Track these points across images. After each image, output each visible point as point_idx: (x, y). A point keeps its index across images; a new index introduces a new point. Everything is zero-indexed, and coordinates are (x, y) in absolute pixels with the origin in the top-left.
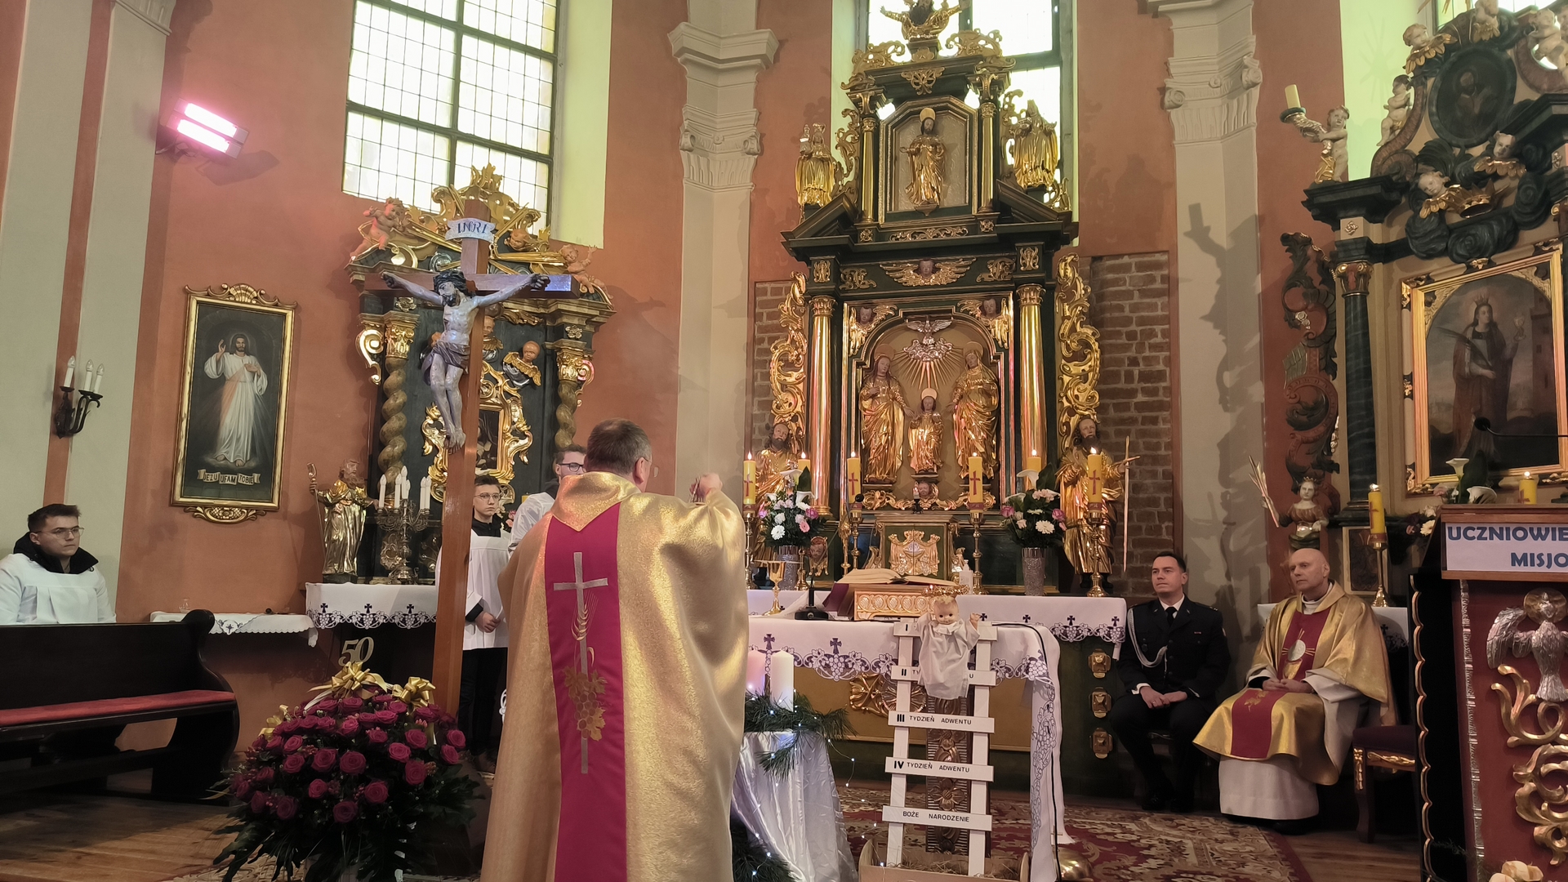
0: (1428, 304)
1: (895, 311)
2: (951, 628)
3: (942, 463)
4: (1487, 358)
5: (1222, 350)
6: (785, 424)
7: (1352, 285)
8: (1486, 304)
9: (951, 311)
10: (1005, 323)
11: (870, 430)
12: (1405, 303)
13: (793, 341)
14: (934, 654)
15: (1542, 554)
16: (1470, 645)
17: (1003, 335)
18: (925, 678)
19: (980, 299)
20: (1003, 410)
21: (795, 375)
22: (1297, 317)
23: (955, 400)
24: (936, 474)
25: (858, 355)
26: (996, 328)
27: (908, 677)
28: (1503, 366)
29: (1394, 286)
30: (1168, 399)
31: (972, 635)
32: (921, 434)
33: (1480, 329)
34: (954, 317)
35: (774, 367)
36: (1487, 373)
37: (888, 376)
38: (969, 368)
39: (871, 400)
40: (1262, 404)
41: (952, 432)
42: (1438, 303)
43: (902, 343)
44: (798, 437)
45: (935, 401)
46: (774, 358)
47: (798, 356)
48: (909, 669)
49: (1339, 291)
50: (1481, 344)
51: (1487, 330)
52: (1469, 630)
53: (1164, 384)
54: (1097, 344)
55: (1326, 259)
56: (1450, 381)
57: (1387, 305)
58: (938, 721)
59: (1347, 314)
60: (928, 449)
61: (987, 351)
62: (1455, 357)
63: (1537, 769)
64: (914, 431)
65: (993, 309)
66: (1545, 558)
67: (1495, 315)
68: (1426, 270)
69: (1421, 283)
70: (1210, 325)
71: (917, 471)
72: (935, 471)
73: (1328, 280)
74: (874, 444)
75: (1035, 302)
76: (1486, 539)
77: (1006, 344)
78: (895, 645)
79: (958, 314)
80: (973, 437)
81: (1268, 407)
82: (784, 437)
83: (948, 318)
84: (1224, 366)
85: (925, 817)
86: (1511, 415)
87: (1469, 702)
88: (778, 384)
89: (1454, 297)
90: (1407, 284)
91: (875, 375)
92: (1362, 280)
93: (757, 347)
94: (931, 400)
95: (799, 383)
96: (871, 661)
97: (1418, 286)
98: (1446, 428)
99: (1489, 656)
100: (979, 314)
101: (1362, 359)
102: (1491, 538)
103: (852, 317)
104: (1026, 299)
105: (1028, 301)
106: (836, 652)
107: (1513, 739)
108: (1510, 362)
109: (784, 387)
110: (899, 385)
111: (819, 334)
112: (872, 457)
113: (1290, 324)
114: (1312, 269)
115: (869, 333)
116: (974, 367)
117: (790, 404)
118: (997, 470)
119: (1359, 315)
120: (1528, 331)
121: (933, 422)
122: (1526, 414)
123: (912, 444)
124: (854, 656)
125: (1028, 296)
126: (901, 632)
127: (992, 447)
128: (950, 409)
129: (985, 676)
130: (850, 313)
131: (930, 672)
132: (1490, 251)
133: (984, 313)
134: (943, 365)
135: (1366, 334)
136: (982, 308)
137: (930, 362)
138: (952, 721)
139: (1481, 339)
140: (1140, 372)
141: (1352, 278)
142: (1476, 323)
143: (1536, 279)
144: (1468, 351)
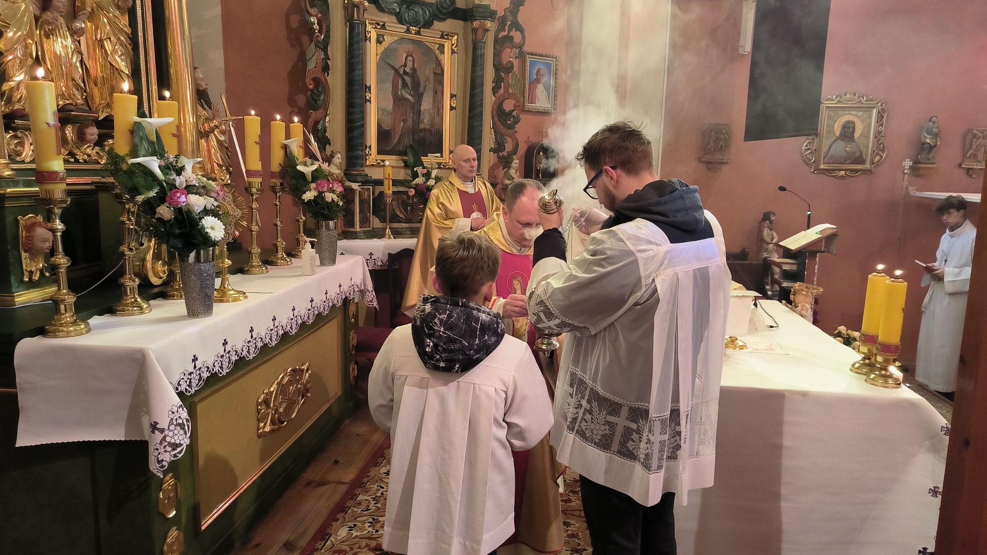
0: (379, 42)
4: (410, 88)
8: (412, 56)
12: (368, 37)
22: (311, 20)
33: (407, 69)
36: (410, 98)
50: (407, 79)
51: (411, 72)
56: (391, 98)
62: (393, 83)
67: (416, 64)
86: (421, 126)
89: (394, 44)
90: (369, 23)
97: (376, 28)
120: (431, 80)
122: (429, 127)
132: (420, 25)
139: (408, 76)
142: (405, 66)
143: (437, 52)
144: (400, 82)
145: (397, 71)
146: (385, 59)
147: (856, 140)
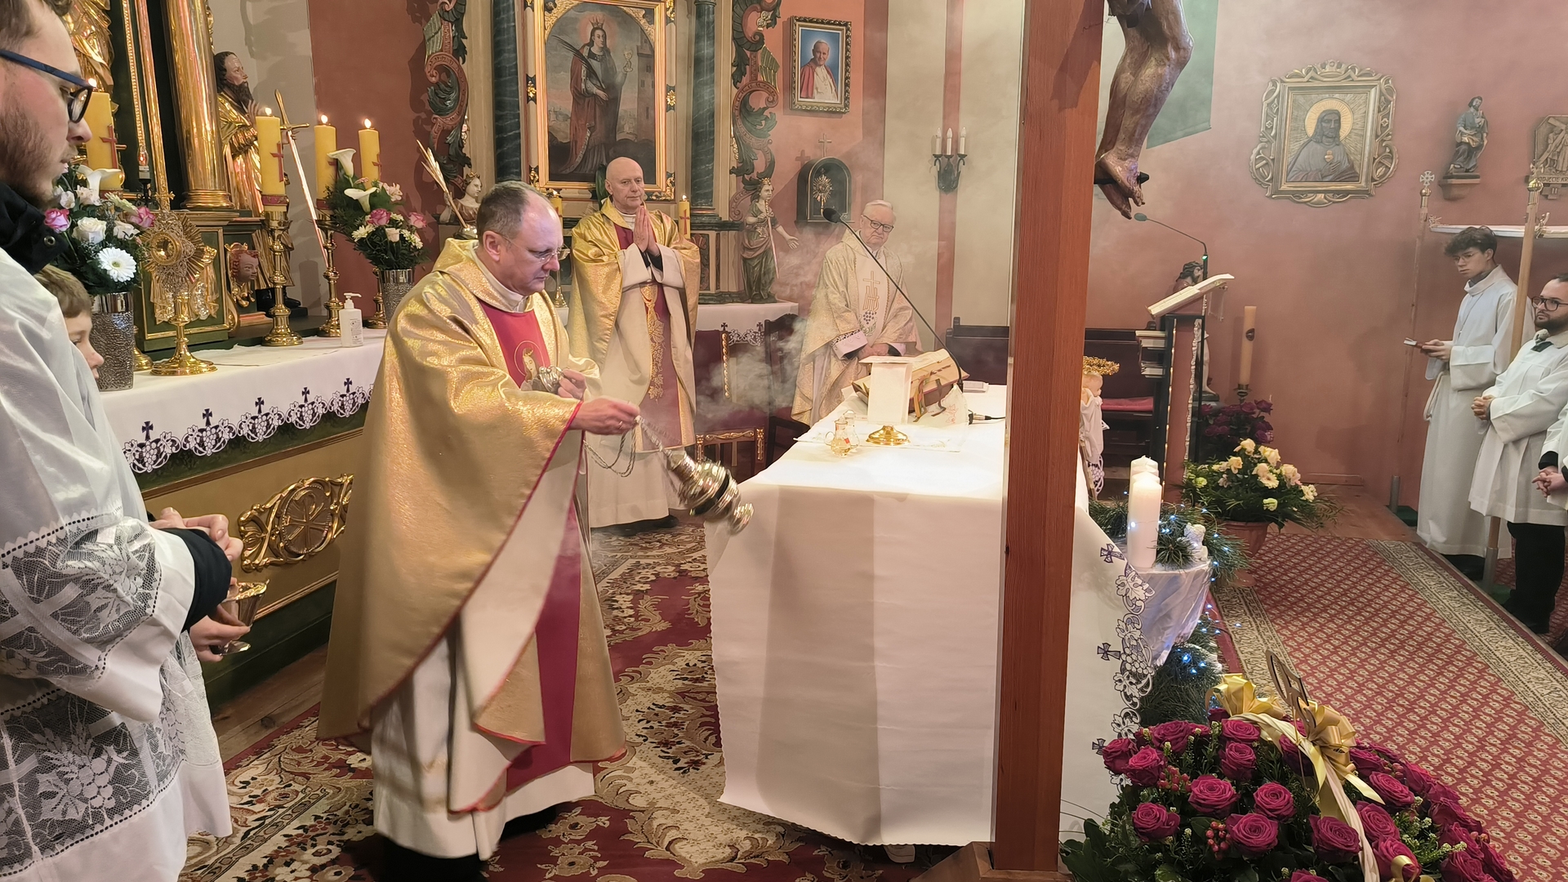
0: (547, 9)
4: (600, 79)
12: (529, 3)
28: (614, 91)
33: (595, 50)
36: (600, 93)
42: (557, 13)
50: (596, 65)
51: (601, 54)
62: (573, 71)
67: (608, 42)
89: (573, 11)
98: (563, 137)
108: (619, 88)
120: (634, 66)
122: (630, 137)
139: (596, 60)
143: (643, 21)
144: (584, 69)
145: (578, 53)
146: (558, 35)
147: (1343, 142)
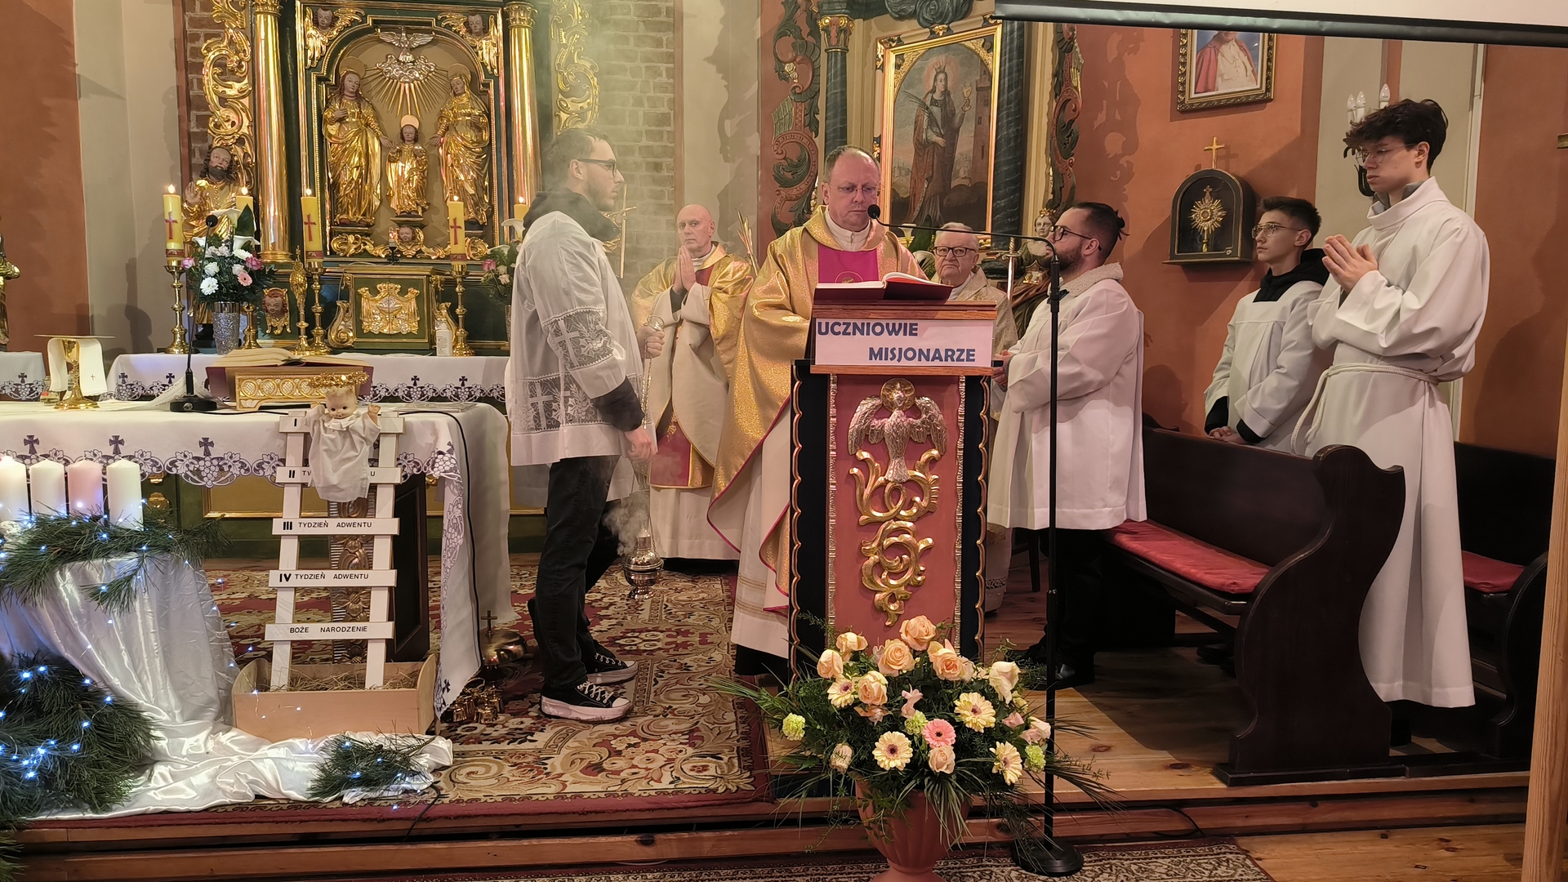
0: (898, 66)
1: (362, 17)
2: (345, 423)
3: (428, 204)
4: (940, 125)
5: (724, 97)
6: (228, 148)
7: (834, 42)
8: (943, 72)
9: (430, 24)
10: (494, 45)
11: (339, 160)
12: (879, 64)
13: (231, 42)
14: (325, 455)
15: (894, 349)
16: (835, 433)
17: (492, 59)
18: (316, 481)
19: (464, 13)
20: (494, 146)
21: (237, 86)
22: (786, 68)
23: (440, 132)
24: (420, 217)
25: (317, 68)
26: (484, 51)
27: (298, 479)
28: (952, 134)
29: (871, 45)
30: (672, 145)
31: (371, 430)
32: (402, 169)
33: (937, 96)
34: (437, 32)
35: (208, 73)
36: (940, 140)
37: (358, 98)
38: (455, 95)
39: (338, 124)
40: (758, 157)
41: (438, 168)
42: (905, 67)
43: (373, 56)
44: (246, 166)
45: (416, 131)
46: (207, 63)
47: (240, 62)
48: (299, 471)
49: (824, 46)
50: (936, 110)
51: (942, 98)
52: (835, 419)
53: (668, 129)
54: (595, 79)
55: (815, 10)
56: (910, 147)
57: (864, 64)
58: (333, 527)
59: (828, 70)
60: (410, 187)
61: (475, 76)
62: (916, 122)
63: (881, 544)
64: (393, 165)
65: (479, 27)
66: (896, 352)
67: (949, 83)
68: (897, 32)
69: (893, 45)
70: (713, 68)
71: (398, 212)
72: (420, 213)
73: (815, 31)
74: (345, 178)
75: (526, 24)
76: (849, 334)
77: (496, 71)
78: (283, 443)
79: (438, 29)
80: (462, 177)
81: (762, 160)
82: (225, 165)
83: (429, 32)
84: (726, 114)
85: (316, 631)
86: (954, 183)
87: (831, 486)
88: (214, 96)
89: (918, 62)
90: (881, 43)
91: (341, 94)
92: (842, 35)
93: (189, 45)
94: (412, 130)
95: (244, 97)
96: (251, 462)
97: (891, 47)
99: (850, 443)
100: (463, 31)
101: (839, 118)
102: (854, 334)
103: (307, 19)
104: (514, 19)
105: (518, 22)
106: (207, 453)
107: (864, 517)
108: (957, 131)
109: (223, 101)
110: (373, 108)
111: (263, 37)
112: (342, 193)
113: (779, 74)
114: (801, 18)
115: (331, 41)
116: (460, 94)
117: (230, 123)
118: (490, 216)
119: (839, 73)
120: (973, 103)
121: (415, 156)
122: (966, 182)
123: (392, 180)
124: (231, 457)
125: (517, 16)
126: (290, 428)
127: (484, 189)
128: (435, 141)
129: (390, 474)
130: (305, 13)
131: (321, 474)
132: (949, 19)
133: (470, 31)
134: (425, 87)
135: (844, 93)
136: (466, 24)
137: (409, 83)
138: (349, 525)
139: (937, 106)
140: (644, 113)
141: (833, 33)
142: (933, 91)
144: (926, 118)
146: (905, 89)
